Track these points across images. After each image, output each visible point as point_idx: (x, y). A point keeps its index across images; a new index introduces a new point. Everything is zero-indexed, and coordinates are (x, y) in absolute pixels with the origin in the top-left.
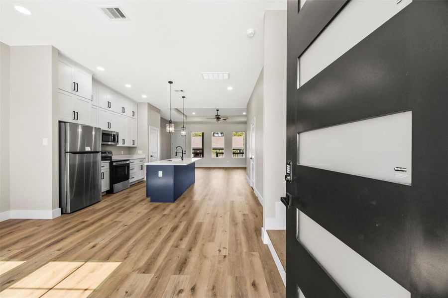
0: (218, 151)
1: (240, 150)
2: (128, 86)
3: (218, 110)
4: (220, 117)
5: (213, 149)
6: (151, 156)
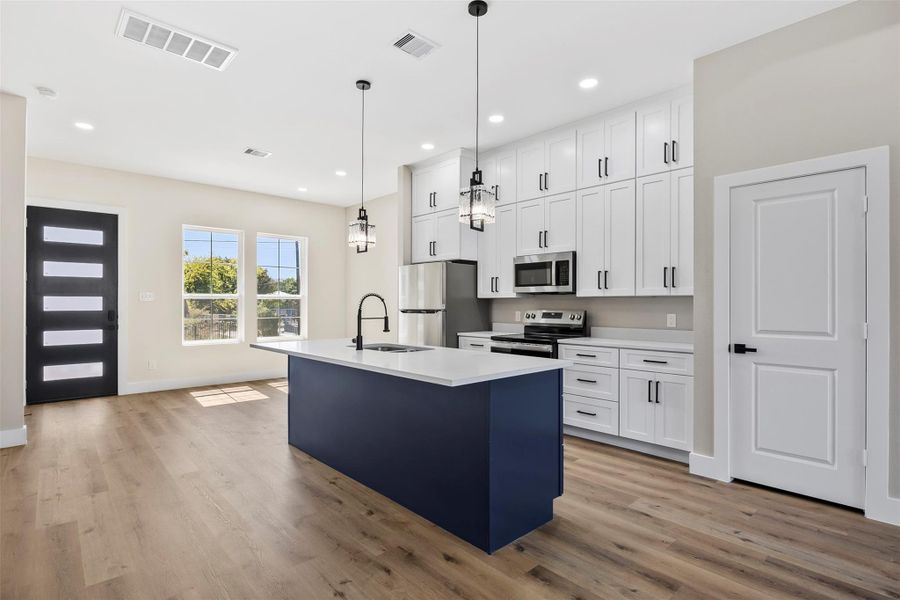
6: (740, 349)
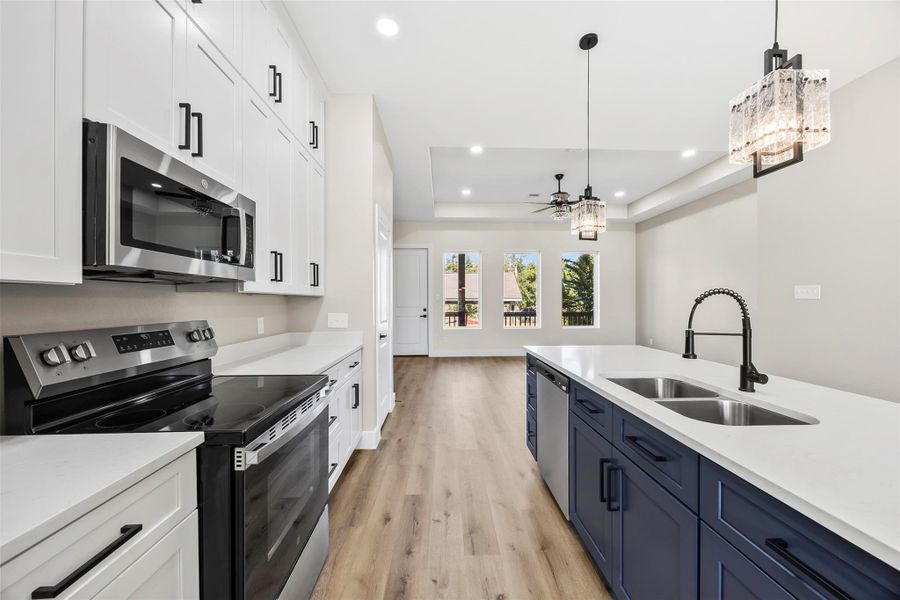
3: (560, 177)
6: (381, 336)
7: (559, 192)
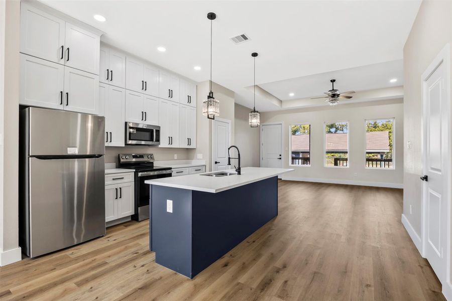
0: (337, 156)
1: (382, 154)
2: (161, 49)
3: (333, 81)
4: (338, 93)
5: (328, 152)
6: (216, 163)
7: (333, 90)
